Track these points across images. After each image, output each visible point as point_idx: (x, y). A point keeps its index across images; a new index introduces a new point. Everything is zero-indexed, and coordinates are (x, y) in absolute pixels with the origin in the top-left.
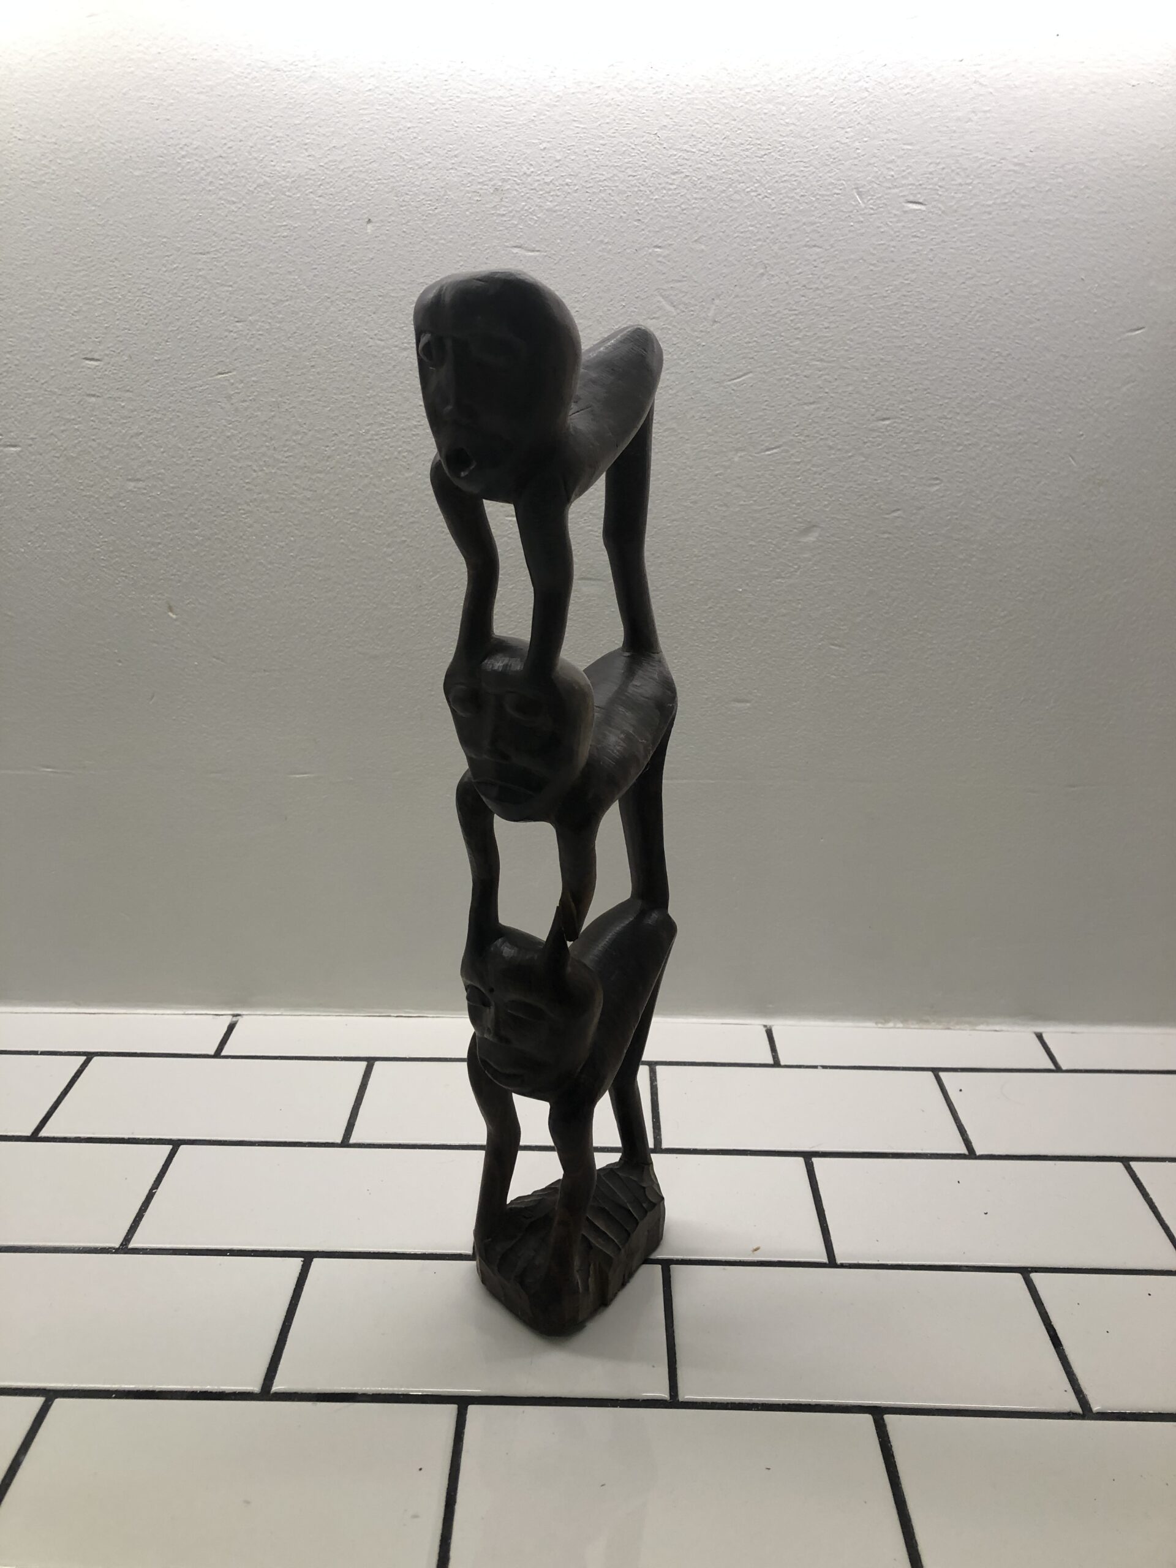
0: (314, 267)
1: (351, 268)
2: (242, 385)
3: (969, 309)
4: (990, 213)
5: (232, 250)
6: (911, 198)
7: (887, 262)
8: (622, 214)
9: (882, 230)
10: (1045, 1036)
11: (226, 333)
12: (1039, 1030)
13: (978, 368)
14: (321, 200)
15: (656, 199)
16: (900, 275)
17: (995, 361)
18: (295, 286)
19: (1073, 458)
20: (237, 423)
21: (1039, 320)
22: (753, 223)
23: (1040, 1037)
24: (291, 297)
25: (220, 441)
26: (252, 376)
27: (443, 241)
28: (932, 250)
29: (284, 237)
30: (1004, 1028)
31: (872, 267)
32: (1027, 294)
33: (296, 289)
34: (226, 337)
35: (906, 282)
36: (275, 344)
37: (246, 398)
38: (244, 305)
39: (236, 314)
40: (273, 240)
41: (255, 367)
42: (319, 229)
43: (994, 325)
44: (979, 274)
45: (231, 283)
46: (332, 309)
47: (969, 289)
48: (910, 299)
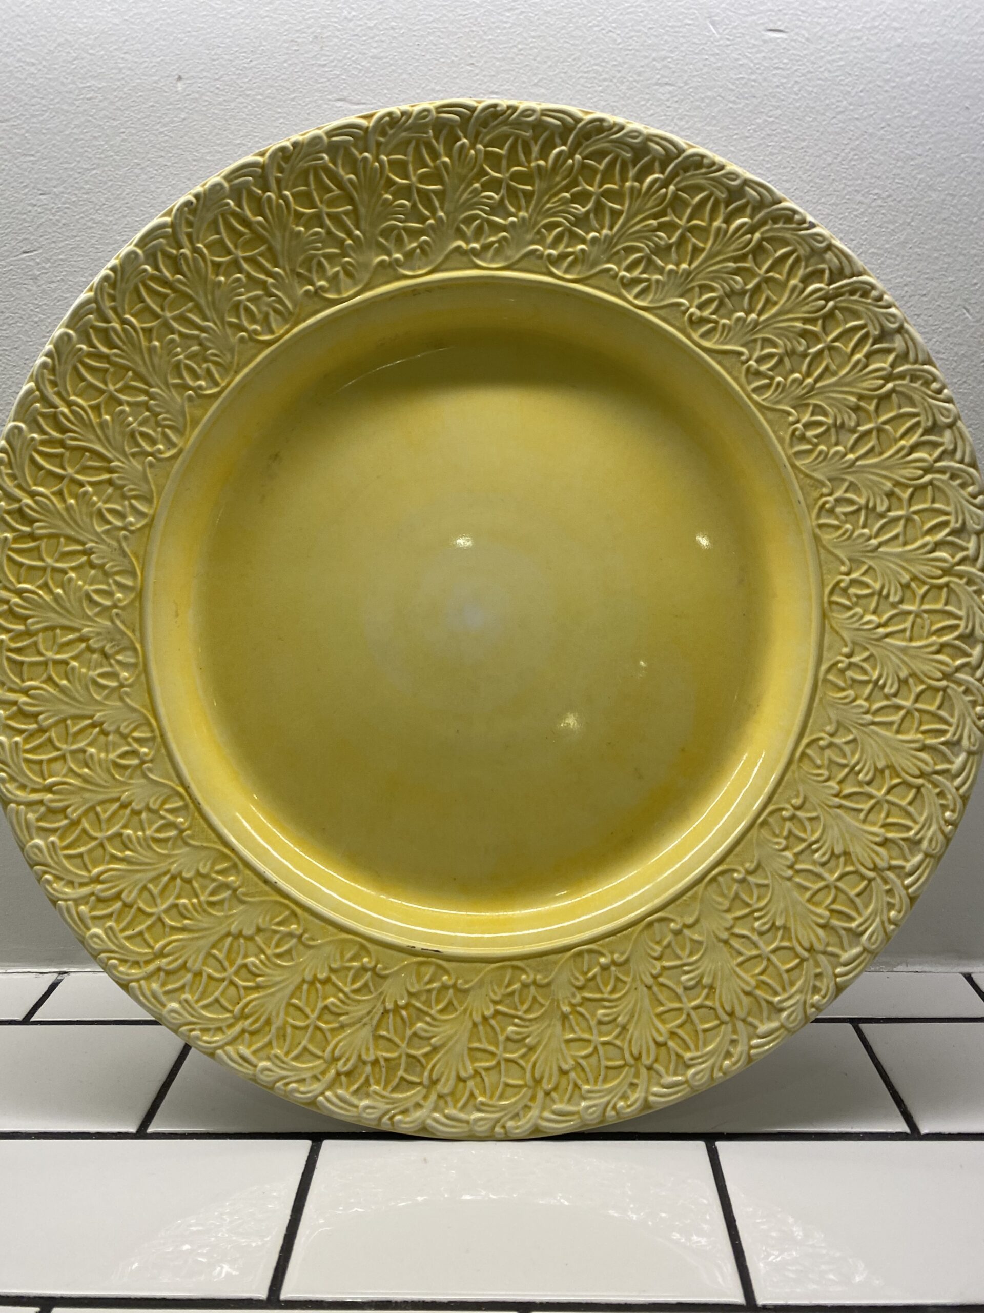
0: (123, 130)
1: (161, 130)
2: (49, 264)
3: (843, 147)
4: (859, 39)
5: (33, 116)
6: (772, 26)
7: (747, 99)
8: (453, 58)
9: (740, 62)
10: (973, 976)
11: (30, 208)
12: (967, 970)
13: (855, 213)
14: (127, 56)
15: (490, 40)
16: (762, 112)
17: (874, 204)
18: (102, 153)
19: (968, 311)
20: (44, 307)
21: (920, 155)
22: (597, 62)
23: (969, 978)
24: (98, 165)
25: (27, 327)
26: (59, 254)
27: (259, 97)
28: (796, 82)
29: (88, 99)
30: (926, 969)
31: (731, 105)
32: (906, 127)
33: (103, 156)
34: (30, 212)
35: (771, 119)
36: (82, 218)
37: (54, 279)
38: (48, 176)
39: (39, 186)
40: (77, 103)
41: (61, 245)
42: (125, 89)
43: (871, 163)
44: (851, 107)
45: (33, 153)
46: (144, 177)
47: (841, 125)
48: (776, 139)
